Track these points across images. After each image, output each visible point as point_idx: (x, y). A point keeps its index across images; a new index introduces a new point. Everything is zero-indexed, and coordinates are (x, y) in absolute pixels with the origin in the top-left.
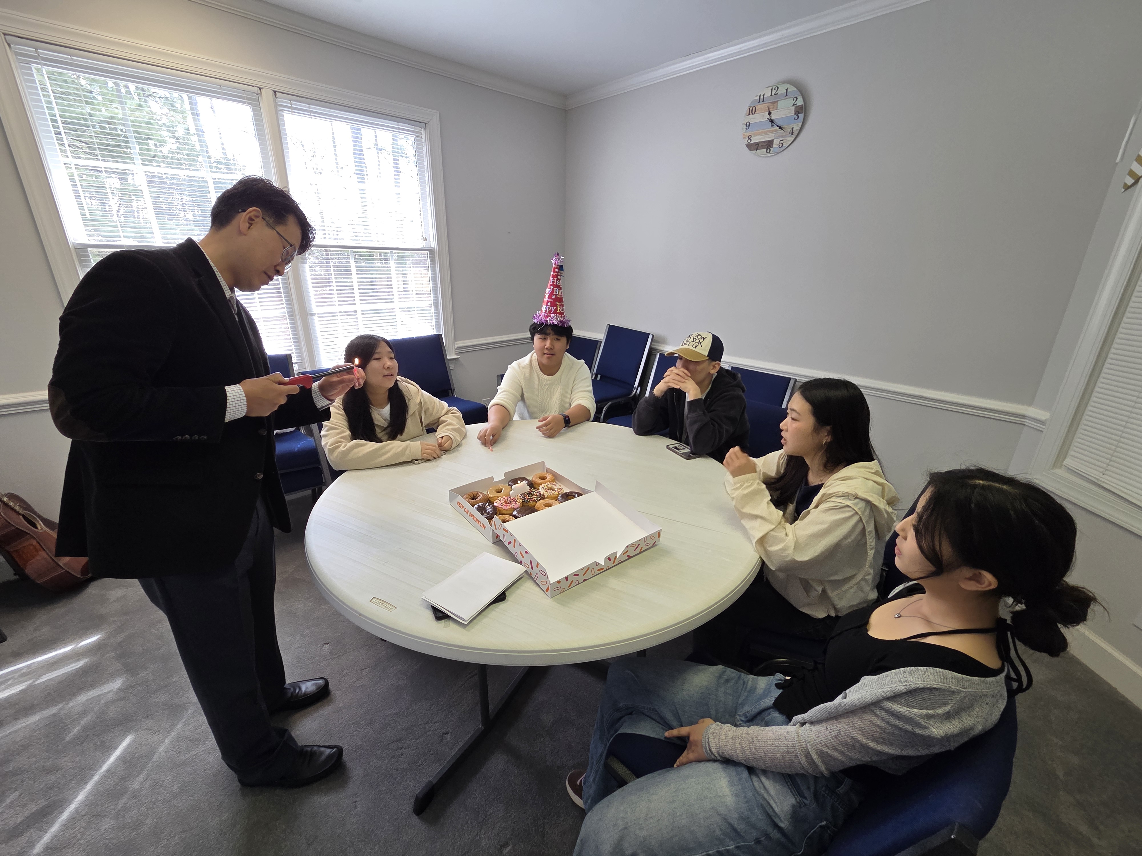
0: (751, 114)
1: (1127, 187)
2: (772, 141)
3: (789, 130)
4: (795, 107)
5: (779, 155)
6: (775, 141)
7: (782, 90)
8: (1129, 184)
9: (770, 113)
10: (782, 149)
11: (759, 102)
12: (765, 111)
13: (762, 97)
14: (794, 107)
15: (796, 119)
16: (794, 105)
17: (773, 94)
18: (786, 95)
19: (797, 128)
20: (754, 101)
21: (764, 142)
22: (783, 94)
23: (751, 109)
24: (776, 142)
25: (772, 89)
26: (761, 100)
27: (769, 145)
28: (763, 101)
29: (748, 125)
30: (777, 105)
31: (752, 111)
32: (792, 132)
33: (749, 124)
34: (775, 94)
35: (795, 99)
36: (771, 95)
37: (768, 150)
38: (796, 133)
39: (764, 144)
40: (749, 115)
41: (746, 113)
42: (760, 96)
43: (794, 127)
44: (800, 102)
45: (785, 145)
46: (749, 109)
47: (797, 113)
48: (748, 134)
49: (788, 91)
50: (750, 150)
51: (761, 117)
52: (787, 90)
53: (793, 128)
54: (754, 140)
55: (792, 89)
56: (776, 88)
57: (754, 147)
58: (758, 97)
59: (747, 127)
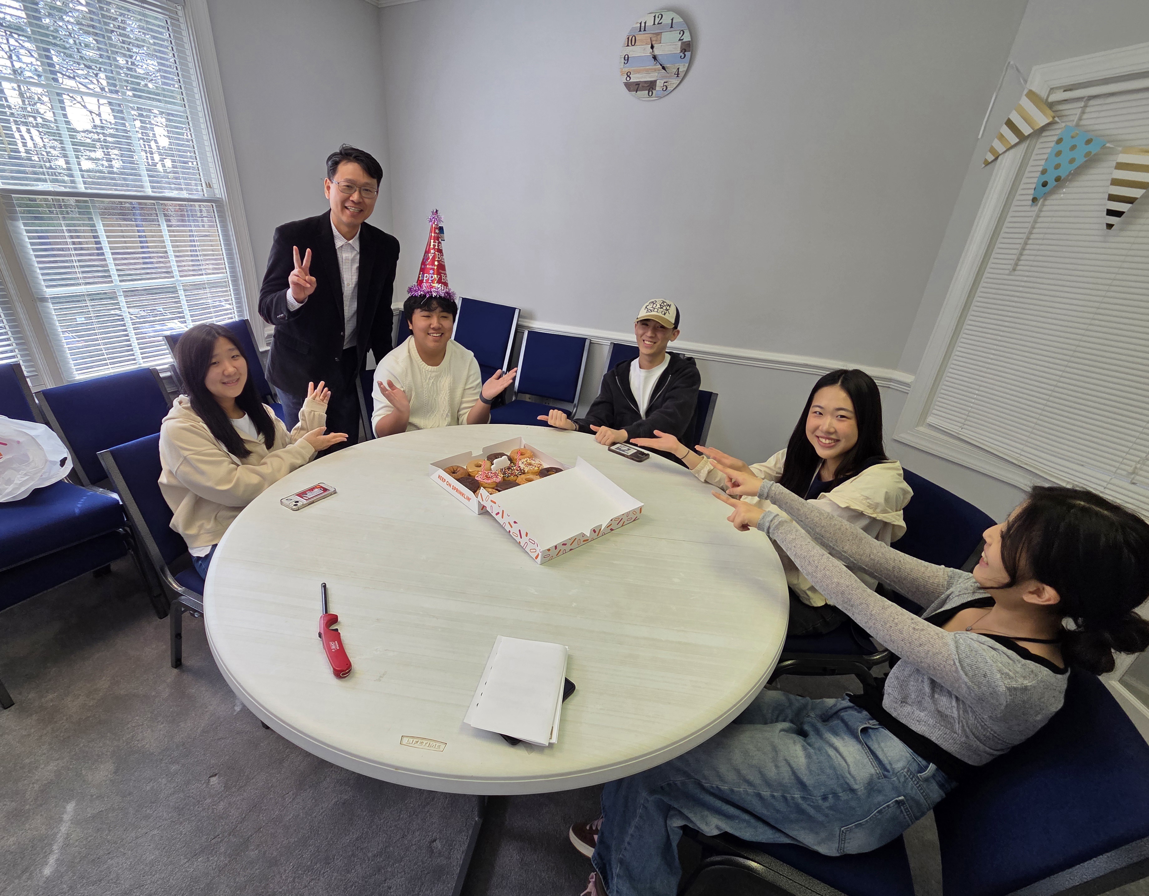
0: (630, 44)
1: (987, 163)
2: (655, 81)
3: (675, 70)
4: (683, 43)
5: (662, 100)
6: (658, 81)
7: (666, 20)
8: (990, 161)
9: (652, 47)
10: (666, 93)
11: (640, 31)
12: (647, 44)
13: (643, 25)
14: (680, 43)
15: (683, 56)
16: (680, 40)
17: (656, 23)
18: (672, 27)
19: (683, 69)
20: (633, 29)
21: (645, 82)
22: (667, 24)
23: (630, 39)
24: (660, 84)
25: (655, 17)
26: (642, 29)
27: (651, 86)
28: (645, 30)
29: (627, 59)
30: (661, 38)
31: (631, 41)
32: (678, 74)
33: (628, 57)
34: (658, 24)
35: (682, 32)
36: (654, 24)
37: (651, 93)
38: (681, 75)
39: (646, 85)
40: (628, 46)
41: (625, 44)
42: (641, 23)
43: (680, 67)
44: (687, 38)
45: (670, 88)
46: (628, 38)
47: (684, 50)
48: (627, 70)
49: (674, 21)
50: (629, 91)
51: (641, 51)
52: (672, 20)
53: (678, 69)
54: (635, 78)
55: (678, 19)
56: (660, 16)
57: (634, 87)
58: (639, 25)
59: (626, 62)
